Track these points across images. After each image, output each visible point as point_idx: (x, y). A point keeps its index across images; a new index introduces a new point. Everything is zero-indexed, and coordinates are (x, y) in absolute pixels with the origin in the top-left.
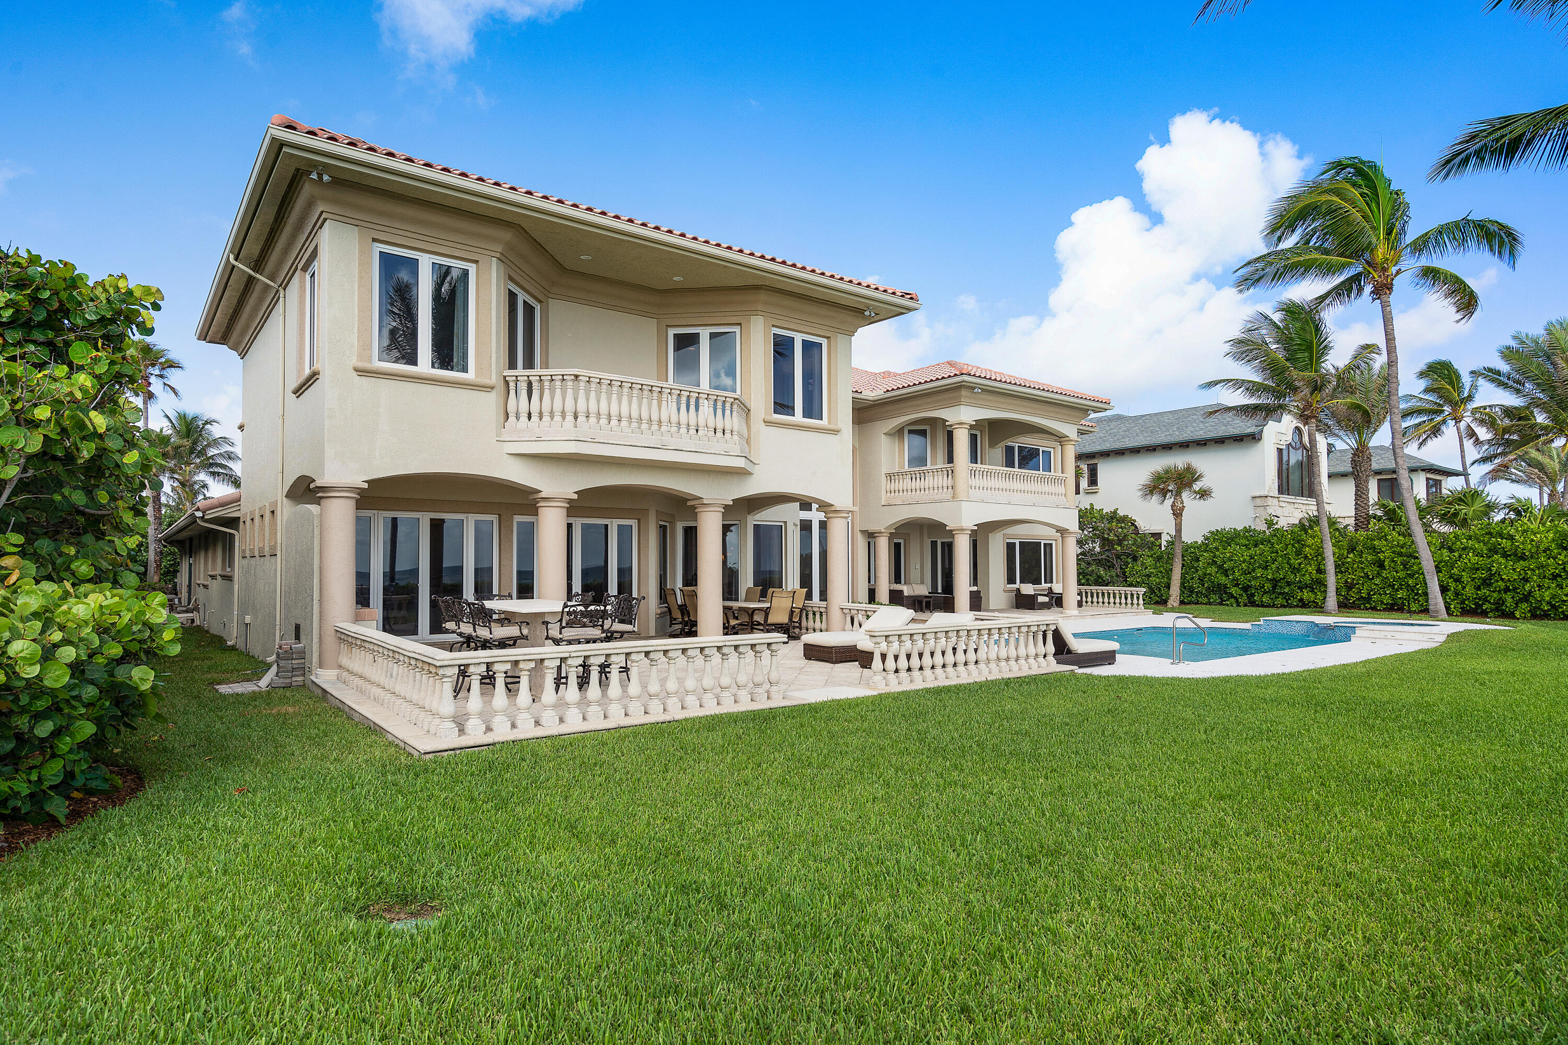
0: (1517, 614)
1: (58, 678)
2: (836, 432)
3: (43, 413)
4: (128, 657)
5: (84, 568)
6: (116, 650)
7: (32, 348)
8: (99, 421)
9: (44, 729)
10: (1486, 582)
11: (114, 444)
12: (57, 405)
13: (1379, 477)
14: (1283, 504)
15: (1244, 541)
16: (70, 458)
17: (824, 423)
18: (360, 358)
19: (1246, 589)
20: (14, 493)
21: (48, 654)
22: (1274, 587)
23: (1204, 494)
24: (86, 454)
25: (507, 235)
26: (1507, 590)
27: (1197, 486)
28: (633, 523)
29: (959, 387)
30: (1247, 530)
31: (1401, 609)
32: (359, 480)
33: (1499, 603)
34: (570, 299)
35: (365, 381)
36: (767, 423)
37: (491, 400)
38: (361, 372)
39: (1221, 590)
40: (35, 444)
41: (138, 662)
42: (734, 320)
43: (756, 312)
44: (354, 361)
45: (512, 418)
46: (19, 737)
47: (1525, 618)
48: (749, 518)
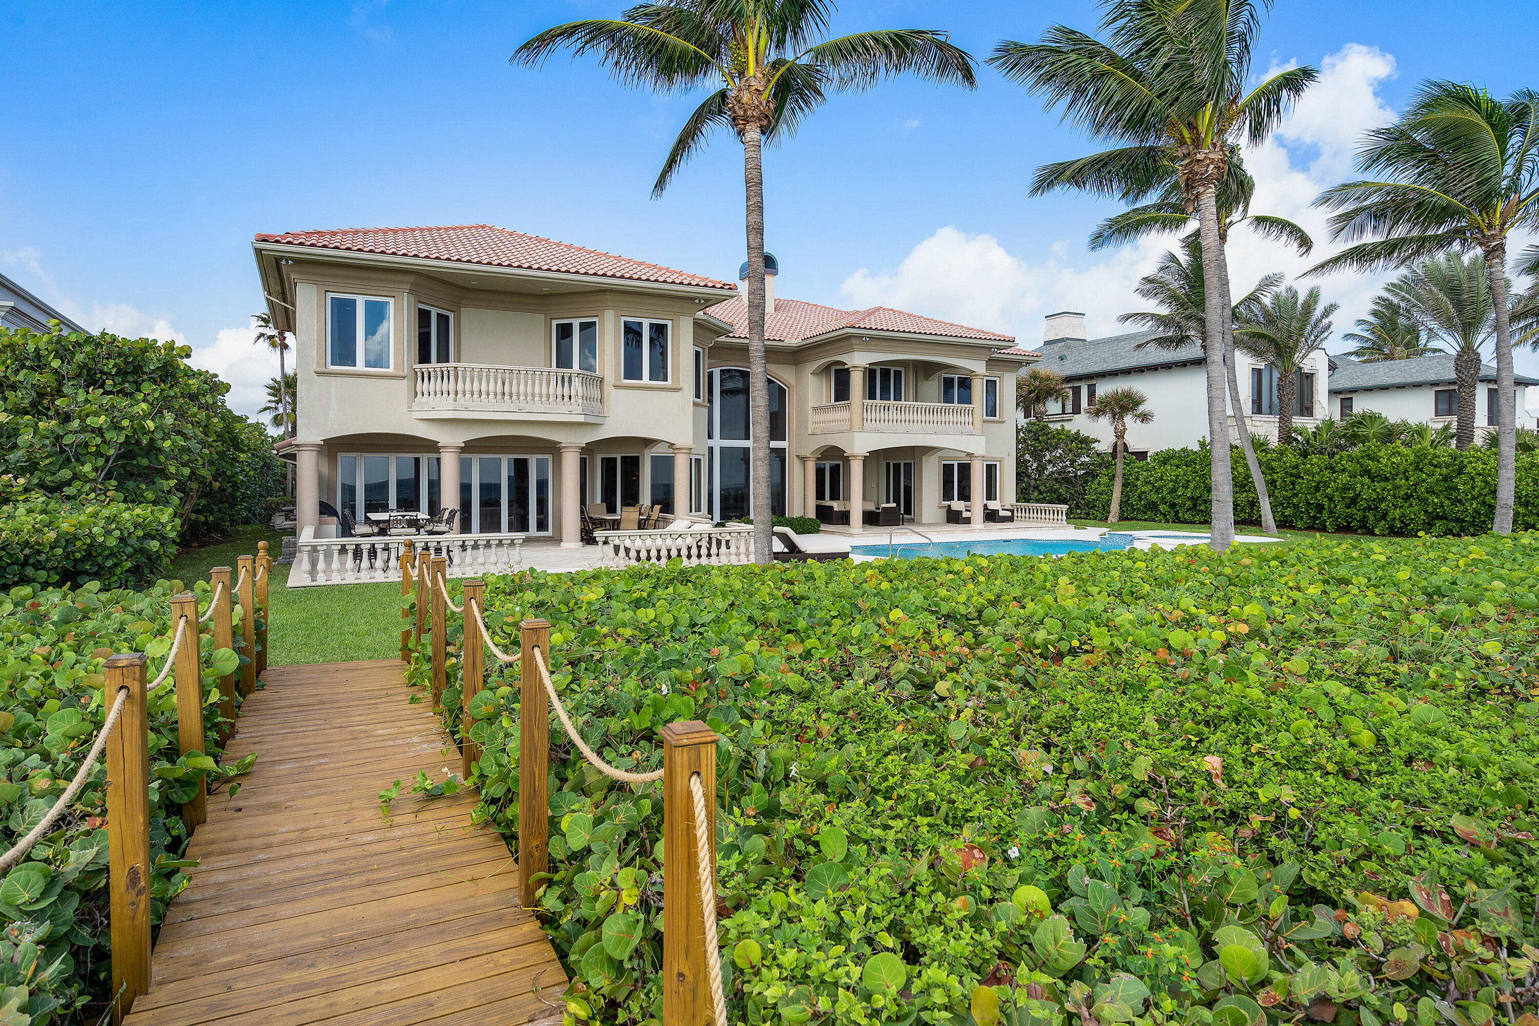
0: (1377, 531)
1: (112, 542)
2: (678, 390)
3: (125, 423)
4: (149, 536)
5: (150, 496)
6: (140, 533)
7: (127, 385)
8: (150, 425)
9: (109, 563)
10: (1354, 501)
11: (159, 435)
12: (132, 418)
13: (1343, 396)
14: (1258, 424)
15: (1176, 462)
16: (138, 442)
17: (669, 383)
18: (318, 365)
19: (1173, 506)
20: (114, 461)
21: (108, 533)
22: (1195, 505)
23: (1145, 418)
24: (145, 442)
25: (412, 279)
26: (1370, 508)
27: (1141, 409)
28: (549, 457)
29: (848, 337)
30: (1184, 450)
31: (1292, 527)
32: (318, 439)
33: (1364, 520)
34: (476, 306)
35: (322, 379)
36: (616, 387)
37: (404, 385)
38: (319, 374)
39: (1152, 506)
40: (122, 439)
41: (153, 538)
42: (593, 313)
43: (608, 308)
44: (315, 367)
45: (419, 395)
46: (99, 565)
47: (1384, 535)
48: (646, 451)
